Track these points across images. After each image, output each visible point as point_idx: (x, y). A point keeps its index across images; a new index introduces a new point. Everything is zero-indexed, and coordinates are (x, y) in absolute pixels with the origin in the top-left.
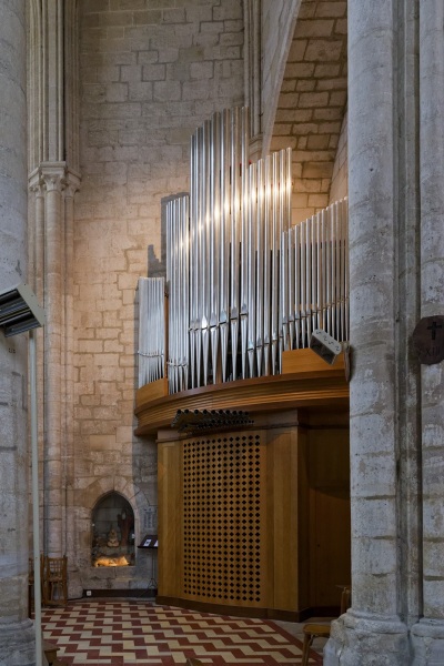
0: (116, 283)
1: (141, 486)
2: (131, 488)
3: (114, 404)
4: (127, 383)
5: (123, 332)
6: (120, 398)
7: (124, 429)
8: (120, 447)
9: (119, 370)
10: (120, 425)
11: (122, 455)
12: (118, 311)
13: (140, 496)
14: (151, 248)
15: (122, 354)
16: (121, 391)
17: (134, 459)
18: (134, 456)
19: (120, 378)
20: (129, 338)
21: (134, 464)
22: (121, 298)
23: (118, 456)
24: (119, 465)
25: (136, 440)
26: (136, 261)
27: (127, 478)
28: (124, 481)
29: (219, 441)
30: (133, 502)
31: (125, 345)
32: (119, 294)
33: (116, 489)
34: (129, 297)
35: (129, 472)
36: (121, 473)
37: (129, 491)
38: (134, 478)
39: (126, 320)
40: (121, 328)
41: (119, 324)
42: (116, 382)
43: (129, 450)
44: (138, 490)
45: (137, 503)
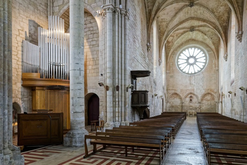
0: (16, 38)
1: (24, 101)
2: (21, 101)
3: (15, 75)
4: (19, 69)
5: (18, 54)
6: (17, 74)
7: (18, 83)
8: (17, 89)
9: (17, 65)
10: (17, 82)
11: (18, 91)
12: (17, 47)
13: (23, 104)
14: (26, 32)
15: (18, 61)
16: (17, 71)
17: (21, 93)
18: (21, 92)
19: (17, 68)
20: (20, 56)
21: (21, 94)
22: (17, 43)
23: (17, 91)
24: (17, 94)
25: (22, 87)
26: (22, 34)
27: (19, 98)
28: (18, 99)
29: (57, 92)
30: (21, 106)
31: (19, 58)
32: (17, 42)
33: (16, 101)
34: (20, 44)
35: (20, 97)
36: (18, 97)
37: (20, 102)
38: (21, 99)
39: (19, 51)
40: (18, 52)
41: (17, 51)
42: (16, 69)
43: (20, 90)
44: (22, 102)
45: (22, 106)
